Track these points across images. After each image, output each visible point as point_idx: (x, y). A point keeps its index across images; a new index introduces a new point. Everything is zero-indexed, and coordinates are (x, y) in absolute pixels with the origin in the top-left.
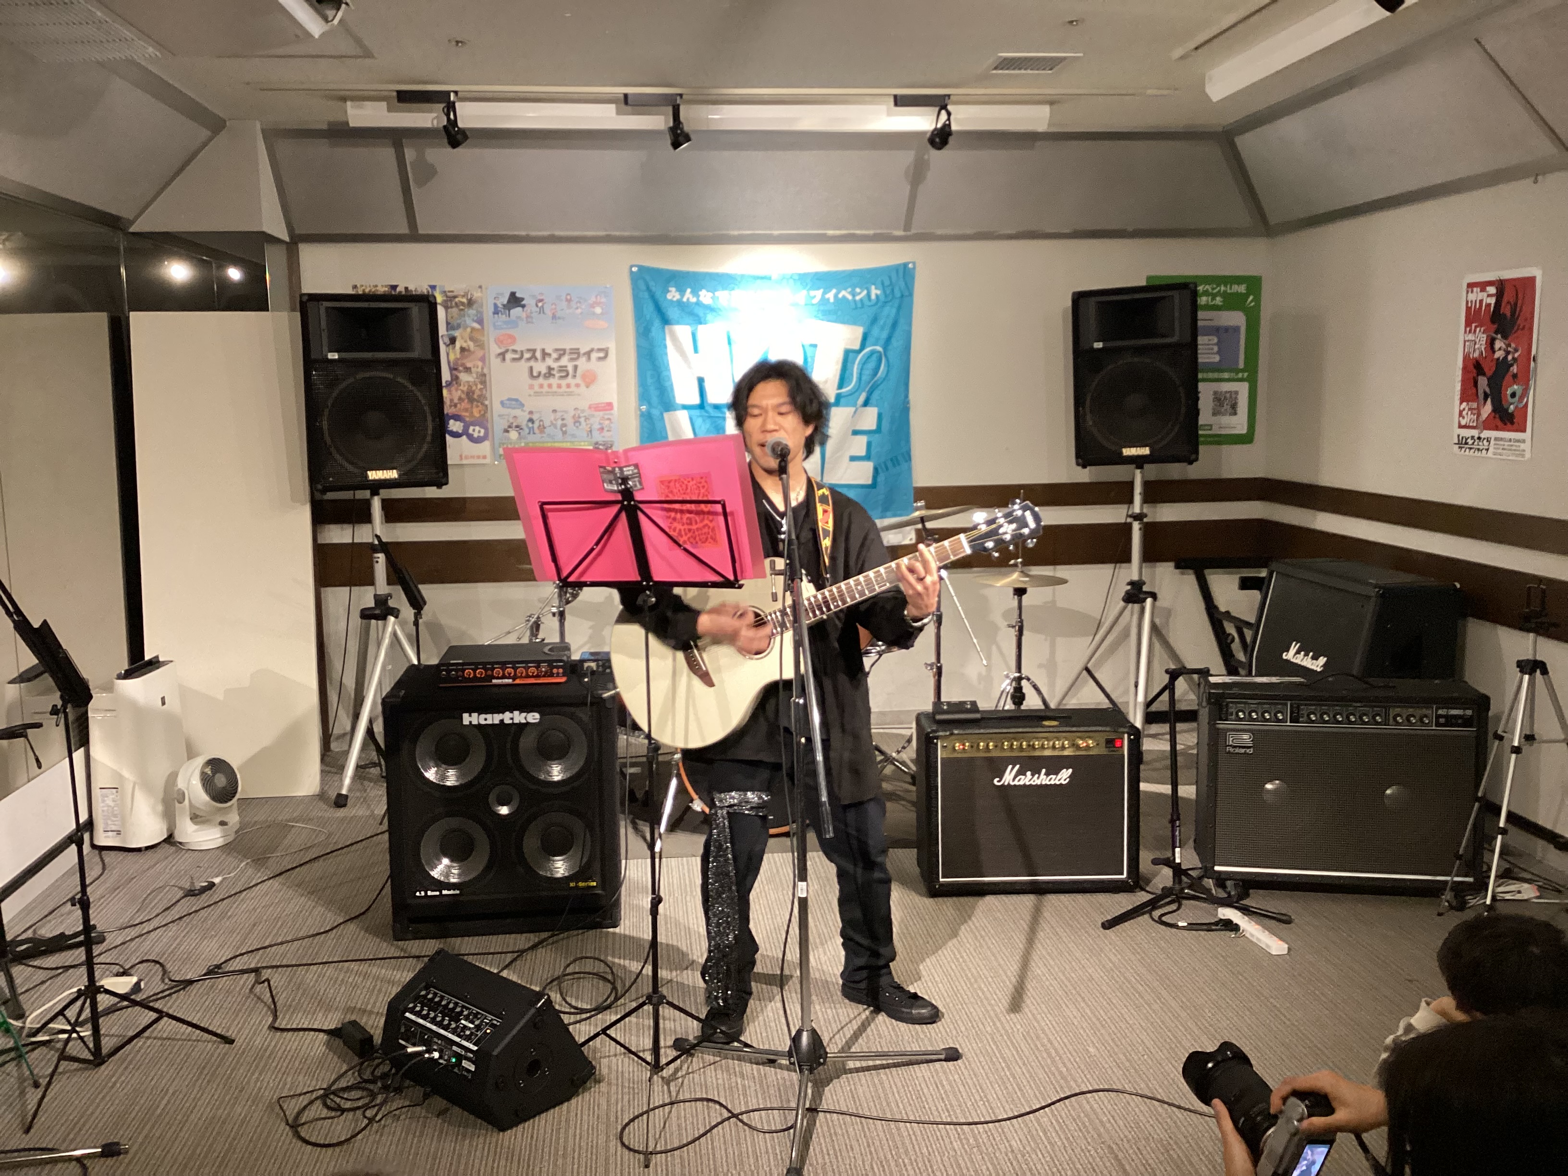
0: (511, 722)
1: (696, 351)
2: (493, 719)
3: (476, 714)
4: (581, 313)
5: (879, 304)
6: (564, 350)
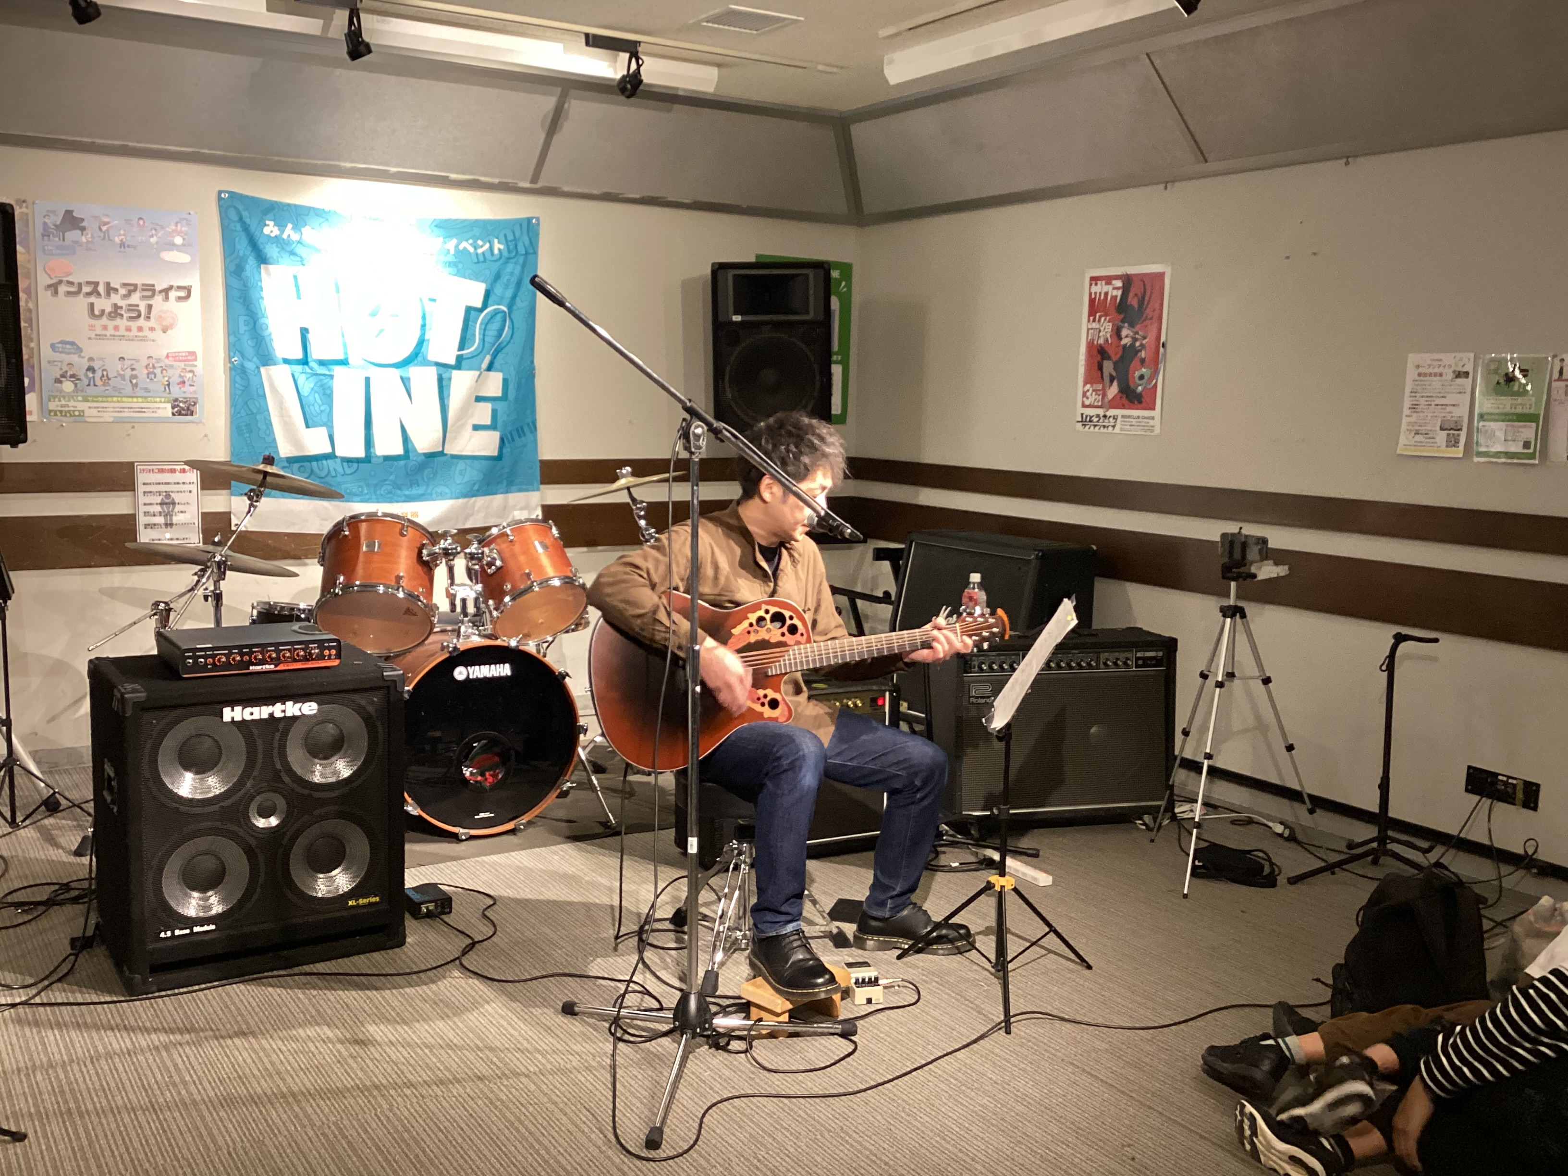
0: (282, 715)
1: (298, 296)
2: (261, 712)
3: (240, 708)
4: (157, 243)
5: (503, 259)
6: (135, 286)
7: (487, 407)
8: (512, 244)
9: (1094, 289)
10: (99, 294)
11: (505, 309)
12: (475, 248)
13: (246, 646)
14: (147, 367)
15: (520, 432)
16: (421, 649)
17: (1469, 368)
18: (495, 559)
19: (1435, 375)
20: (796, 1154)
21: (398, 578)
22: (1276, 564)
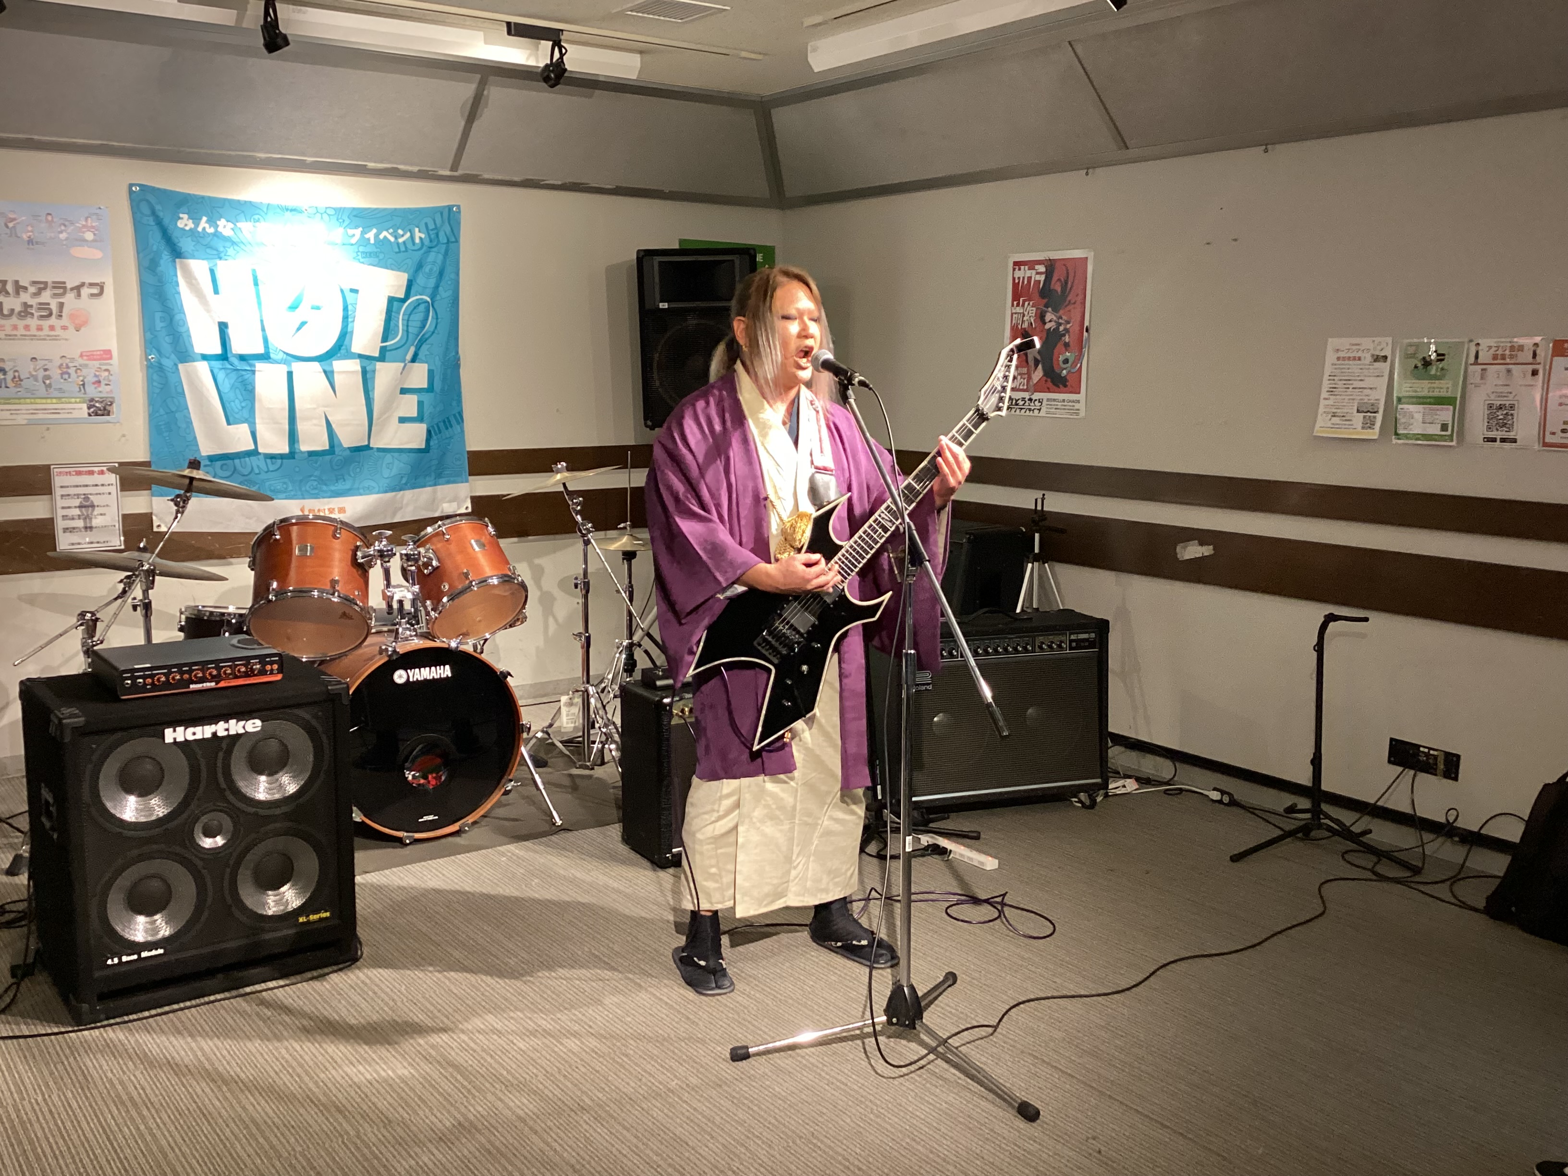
0: (226, 733)
1: (216, 291)
2: (204, 732)
3: (182, 728)
4: (67, 239)
5: (425, 248)
6: (46, 283)
7: (413, 399)
8: (434, 234)
9: (1018, 274)
10: (7, 293)
11: (429, 299)
12: (396, 238)
13: (185, 665)
14: (60, 367)
15: (447, 424)
16: (360, 651)
17: (1387, 352)
18: (430, 559)
19: (1354, 359)
20: (770, 1164)
21: (334, 583)
22: (1201, 544)
